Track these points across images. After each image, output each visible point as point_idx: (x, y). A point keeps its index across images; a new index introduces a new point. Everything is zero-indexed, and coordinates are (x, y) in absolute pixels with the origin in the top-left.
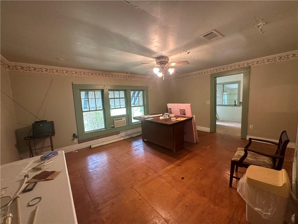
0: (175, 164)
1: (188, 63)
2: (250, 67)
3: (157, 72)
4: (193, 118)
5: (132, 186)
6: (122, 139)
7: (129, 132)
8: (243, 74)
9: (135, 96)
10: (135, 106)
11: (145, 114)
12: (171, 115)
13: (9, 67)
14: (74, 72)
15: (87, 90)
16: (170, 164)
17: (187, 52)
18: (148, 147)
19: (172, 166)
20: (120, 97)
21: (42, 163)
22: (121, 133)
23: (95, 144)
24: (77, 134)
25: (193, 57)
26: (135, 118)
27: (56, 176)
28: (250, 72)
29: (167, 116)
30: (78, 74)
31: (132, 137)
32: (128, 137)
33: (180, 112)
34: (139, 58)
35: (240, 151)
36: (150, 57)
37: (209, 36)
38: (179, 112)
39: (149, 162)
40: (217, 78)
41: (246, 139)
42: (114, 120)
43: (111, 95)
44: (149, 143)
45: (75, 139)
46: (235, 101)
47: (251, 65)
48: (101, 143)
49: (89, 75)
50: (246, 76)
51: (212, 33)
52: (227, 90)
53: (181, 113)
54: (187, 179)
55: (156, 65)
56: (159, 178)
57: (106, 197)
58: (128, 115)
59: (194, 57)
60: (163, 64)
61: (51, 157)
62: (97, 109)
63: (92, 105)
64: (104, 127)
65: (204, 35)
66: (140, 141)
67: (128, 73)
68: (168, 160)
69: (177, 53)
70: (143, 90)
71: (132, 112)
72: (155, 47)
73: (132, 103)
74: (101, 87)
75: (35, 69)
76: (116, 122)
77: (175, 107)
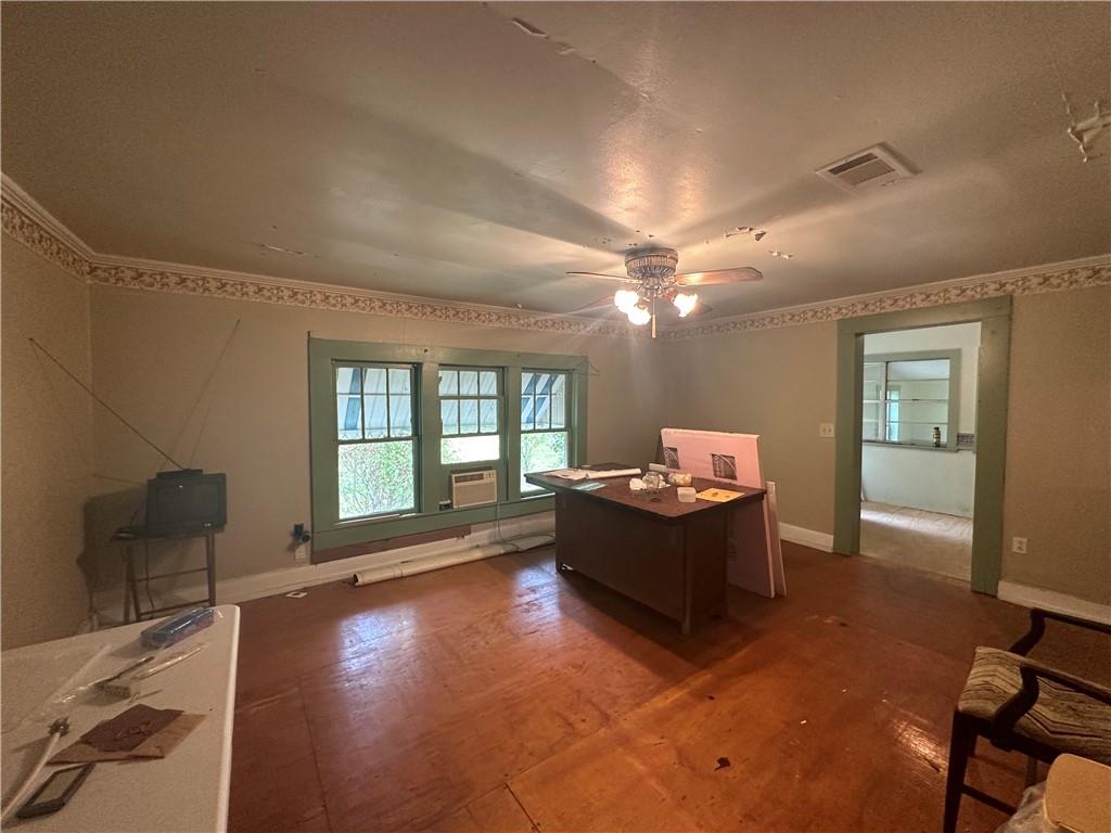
0: (687, 690)
1: (759, 275)
2: (1011, 299)
3: (631, 307)
4: (766, 492)
5: (501, 776)
6: (478, 555)
7: (508, 529)
8: (980, 323)
9: (538, 391)
10: (534, 431)
11: (571, 465)
12: (679, 478)
13: (93, 270)
14: (319, 296)
15: (361, 364)
16: (668, 688)
17: (754, 233)
18: (577, 601)
19: (676, 695)
20: (481, 392)
21: (141, 664)
22: (475, 531)
23: (373, 567)
24: (307, 527)
25: (776, 254)
26: (530, 479)
27: (178, 738)
28: (1010, 319)
29: (661, 477)
30: (334, 301)
31: (517, 552)
32: (499, 550)
33: (714, 464)
34: (563, 251)
35: (991, 667)
36: (604, 247)
37: (856, 171)
38: (708, 463)
39: (581, 667)
40: (866, 336)
41: (995, 597)
42: (450, 477)
43: (448, 383)
44: (582, 583)
45: (300, 544)
46: (937, 429)
47: (1014, 291)
48: (396, 565)
49: (372, 308)
50: (994, 332)
51: (869, 157)
52: (902, 383)
53: (715, 471)
54: (743, 767)
55: (628, 281)
56: (620, 750)
57: (392, 819)
58: (507, 464)
59: (779, 254)
60: (653, 275)
61: (182, 635)
62: (392, 436)
63: (375, 418)
64: (410, 504)
65: (834, 166)
66: (548, 569)
67: (516, 305)
68: (658, 668)
69: (714, 236)
70: (568, 372)
71: (523, 450)
72: (627, 210)
73: (524, 416)
74: (413, 354)
75: (184, 280)
76: (457, 488)
77: (693, 446)
